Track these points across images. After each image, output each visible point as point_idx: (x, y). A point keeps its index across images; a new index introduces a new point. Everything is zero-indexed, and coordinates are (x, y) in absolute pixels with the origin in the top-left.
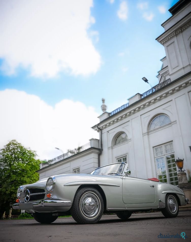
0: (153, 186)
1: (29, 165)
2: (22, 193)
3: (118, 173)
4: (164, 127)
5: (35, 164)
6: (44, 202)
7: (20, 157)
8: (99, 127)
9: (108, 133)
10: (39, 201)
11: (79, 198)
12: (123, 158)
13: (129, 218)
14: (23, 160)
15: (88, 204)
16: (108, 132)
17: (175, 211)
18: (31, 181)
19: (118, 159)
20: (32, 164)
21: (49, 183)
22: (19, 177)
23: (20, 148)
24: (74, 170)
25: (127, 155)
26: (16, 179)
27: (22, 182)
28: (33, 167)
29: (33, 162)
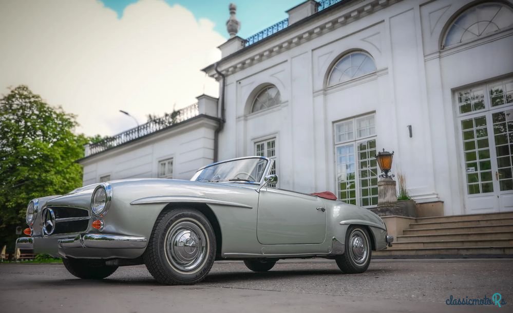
0: (323, 210)
1: (60, 146)
2: (39, 215)
3: (251, 180)
4: (360, 79)
5: (72, 144)
6: (86, 238)
7: (38, 126)
8: (219, 70)
9: (238, 85)
10: (76, 235)
11: (163, 231)
12: (269, 141)
13: (270, 270)
14: (45, 134)
15: (182, 245)
16: (239, 82)
17: (362, 260)
18: (65, 181)
19: (257, 142)
20: (67, 145)
21: (96, 197)
22: (37, 171)
23: (37, 105)
24: (161, 163)
25: (277, 136)
26: (30, 176)
27: (43, 182)
28: (70, 151)
29: (68, 139)
